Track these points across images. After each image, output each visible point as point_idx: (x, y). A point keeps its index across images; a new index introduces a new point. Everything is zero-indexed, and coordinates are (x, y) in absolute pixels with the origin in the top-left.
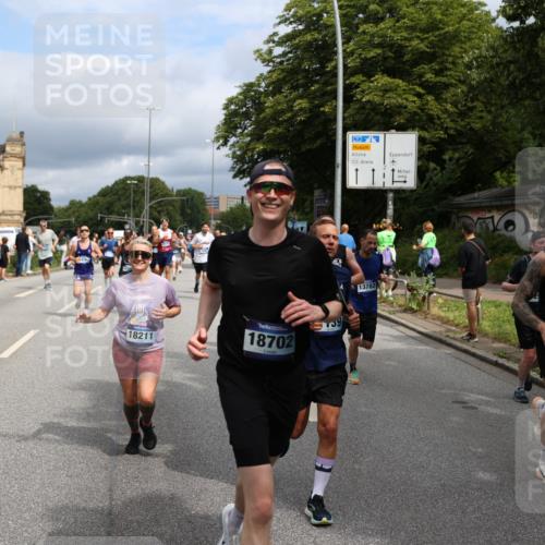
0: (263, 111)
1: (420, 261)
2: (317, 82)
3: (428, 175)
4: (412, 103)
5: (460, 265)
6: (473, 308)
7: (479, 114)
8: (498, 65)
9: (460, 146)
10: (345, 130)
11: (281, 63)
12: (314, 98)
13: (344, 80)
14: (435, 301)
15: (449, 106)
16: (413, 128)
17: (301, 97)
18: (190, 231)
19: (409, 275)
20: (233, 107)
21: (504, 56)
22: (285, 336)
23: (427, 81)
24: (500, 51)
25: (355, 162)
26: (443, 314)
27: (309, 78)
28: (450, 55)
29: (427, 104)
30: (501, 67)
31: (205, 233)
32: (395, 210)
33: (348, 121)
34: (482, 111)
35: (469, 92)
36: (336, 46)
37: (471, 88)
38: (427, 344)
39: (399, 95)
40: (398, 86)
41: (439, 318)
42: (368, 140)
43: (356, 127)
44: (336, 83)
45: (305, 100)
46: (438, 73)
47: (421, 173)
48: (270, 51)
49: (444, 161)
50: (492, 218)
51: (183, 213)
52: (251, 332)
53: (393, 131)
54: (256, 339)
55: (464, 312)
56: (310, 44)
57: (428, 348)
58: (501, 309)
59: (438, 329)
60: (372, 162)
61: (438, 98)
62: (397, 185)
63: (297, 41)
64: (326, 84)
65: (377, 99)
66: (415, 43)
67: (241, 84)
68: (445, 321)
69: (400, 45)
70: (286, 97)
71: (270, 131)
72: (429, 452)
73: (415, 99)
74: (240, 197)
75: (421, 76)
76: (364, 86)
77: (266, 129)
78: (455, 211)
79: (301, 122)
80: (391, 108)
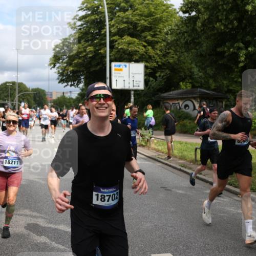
0: (72, 52)
1: (146, 123)
2: (97, 39)
3: (150, 83)
4: (141, 50)
5: (163, 125)
6: (170, 145)
7: (172, 56)
8: (180, 33)
9: (164, 70)
10: (111, 61)
11: (80, 29)
12: (96, 46)
13: (110, 38)
14: (153, 142)
15: (158, 52)
16: (142, 61)
17: (90, 45)
18: (38, 108)
19: (141, 129)
20: (57, 49)
21: (182, 29)
22: (115, 193)
23: (148, 40)
24: (181, 27)
25: (116, 76)
26: (156, 147)
27: (93, 37)
28: (158, 28)
29: (148, 50)
30: (181, 34)
31: (45, 109)
32: (135, 99)
33: (112, 58)
34: (173, 54)
35: (167, 45)
36: (105, 21)
37: (168, 44)
38: (149, 161)
39: (136, 46)
40: (135, 42)
41: (155, 149)
42: (121, 67)
43: (116, 60)
44: (105, 39)
45: (92, 47)
46: (153, 36)
47: (146, 82)
48: (75, 24)
49: (157, 77)
50: (179, 103)
51: (35, 100)
52: (97, 193)
53: (133, 62)
54: (100, 198)
55: (166, 147)
56: (93, 21)
57: (150, 163)
58: (183, 145)
59: (154, 154)
60: (123, 77)
61: (153, 48)
62: (135, 88)
63: (87, 19)
64: (102, 39)
65: (125, 47)
66: (142, 22)
68: (158, 151)
69: (136, 23)
70: (83, 45)
71: (76, 61)
72: (149, 210)
73: (143, 48)
74: (62, 92)
75: (145, 37)
76: (119, 41)
77: (74, 60)
78: (162, 100)
79: (90, 57)
80: (132, 52)
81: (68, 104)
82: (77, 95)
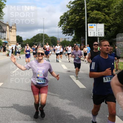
0: (69, 19)
2: (81, 12)
3: (107, 34)
4: (103, 17)
6: (117, 64)
8: (122, 8)
9: (114, 27)
10: (87, 23)
11: (72, 8)
12: (80, 16)
13: (87, 12)
15: (111, 18)
16: (103, 23)
17: (77, 16)
18: (54, 46)
20: (62, 18)
23: (106, 12)
25: (90, 30)
27: (79, 11)
28: (111, 6)
29: (106, 17)
31: (58, 46)
33: (88, 21)
34: (119, 19)
35: (116, 15)
36: (84, 4)
39: (100, 15)
40: (99, 13)
42: (93, 26)
43: (90, 23)
44: (85, 13)
45: (78, 16)
46: (108, 10)
47: (105, 33)
48: (70, 5)
49: (111, 30)
51: (52, 42)
53: (99, 23)
56: (79, 4)
60: (94, 31)
61: (109, 16)
62: (100, 36)
63: (76, 3)
64: (83, 13)
65: (94, 16)
66: (103, 3)
67: (64, 13)
69: (99, 4)
70: (74, 16)
71: (71, 24)
73: (103, 16)
74: (64, 38)
75: (104, 11)
76: (91, 13)
77: (69, 23)
78: (113, 42)
79: (77, 21)
80: (98, 18)
81: (67, 44)
82: (71, 40)
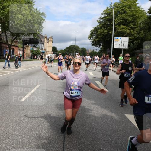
0: (98, 32)
2: (109, 27)
4: (128, 31)
8: (146, 23)
9: (137, 40)
10: (114, 36)
11: (102, 23)
12: (108, 30)
13: (114, 26)
15: (136, 32)
16: (128, 36)
17: (106, 30)
20: (92, 32)
21: (148, 21)
25: (116, 43)
27: (107, 26)
28: (137, 21)
29: (131, 31)
32: (123, 53)
34: (142, 33)
35: (140, 29)
36: (113, 19)
39: (126, 30)
40: (125, 28)
42: (118, 39)
43: (116, 36)
44: (112, 27)
46: (134, 25)
47: (129, 46)
48: (100, 20)
49: (134, 43)
51: (82, 53)
53: (124, 37)
56: (108, 19)
60: (119, 43)
61: (134, 30)
62: (124, 48)
63: (105, 18)
64: (111, 27)
65: (121, 30)
66: (129, 19)
67: (94, 27)
69: (126, 19)
70: (103, 30)
75: (130, 26)
76: (118, 28)
77: (98, 36)
78: (136, 53)
79: (105, 35)
80: (124, 32)
81: (95, 55)
82: (99, 51)
